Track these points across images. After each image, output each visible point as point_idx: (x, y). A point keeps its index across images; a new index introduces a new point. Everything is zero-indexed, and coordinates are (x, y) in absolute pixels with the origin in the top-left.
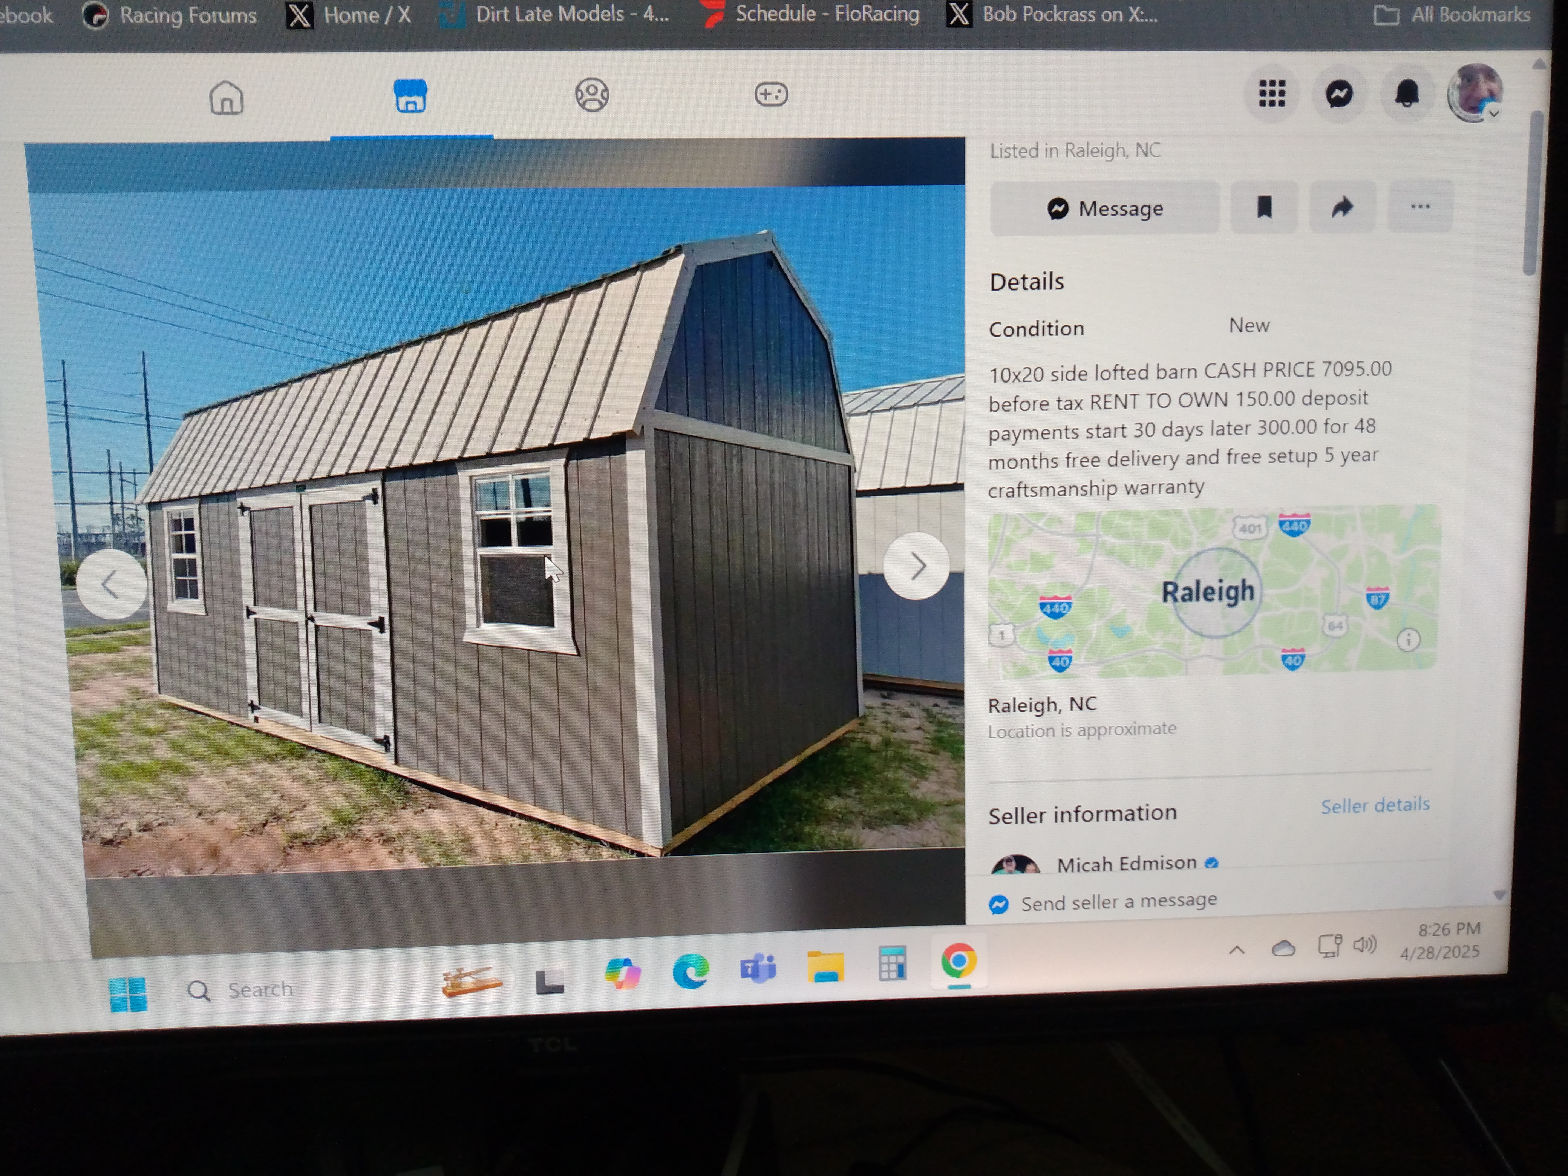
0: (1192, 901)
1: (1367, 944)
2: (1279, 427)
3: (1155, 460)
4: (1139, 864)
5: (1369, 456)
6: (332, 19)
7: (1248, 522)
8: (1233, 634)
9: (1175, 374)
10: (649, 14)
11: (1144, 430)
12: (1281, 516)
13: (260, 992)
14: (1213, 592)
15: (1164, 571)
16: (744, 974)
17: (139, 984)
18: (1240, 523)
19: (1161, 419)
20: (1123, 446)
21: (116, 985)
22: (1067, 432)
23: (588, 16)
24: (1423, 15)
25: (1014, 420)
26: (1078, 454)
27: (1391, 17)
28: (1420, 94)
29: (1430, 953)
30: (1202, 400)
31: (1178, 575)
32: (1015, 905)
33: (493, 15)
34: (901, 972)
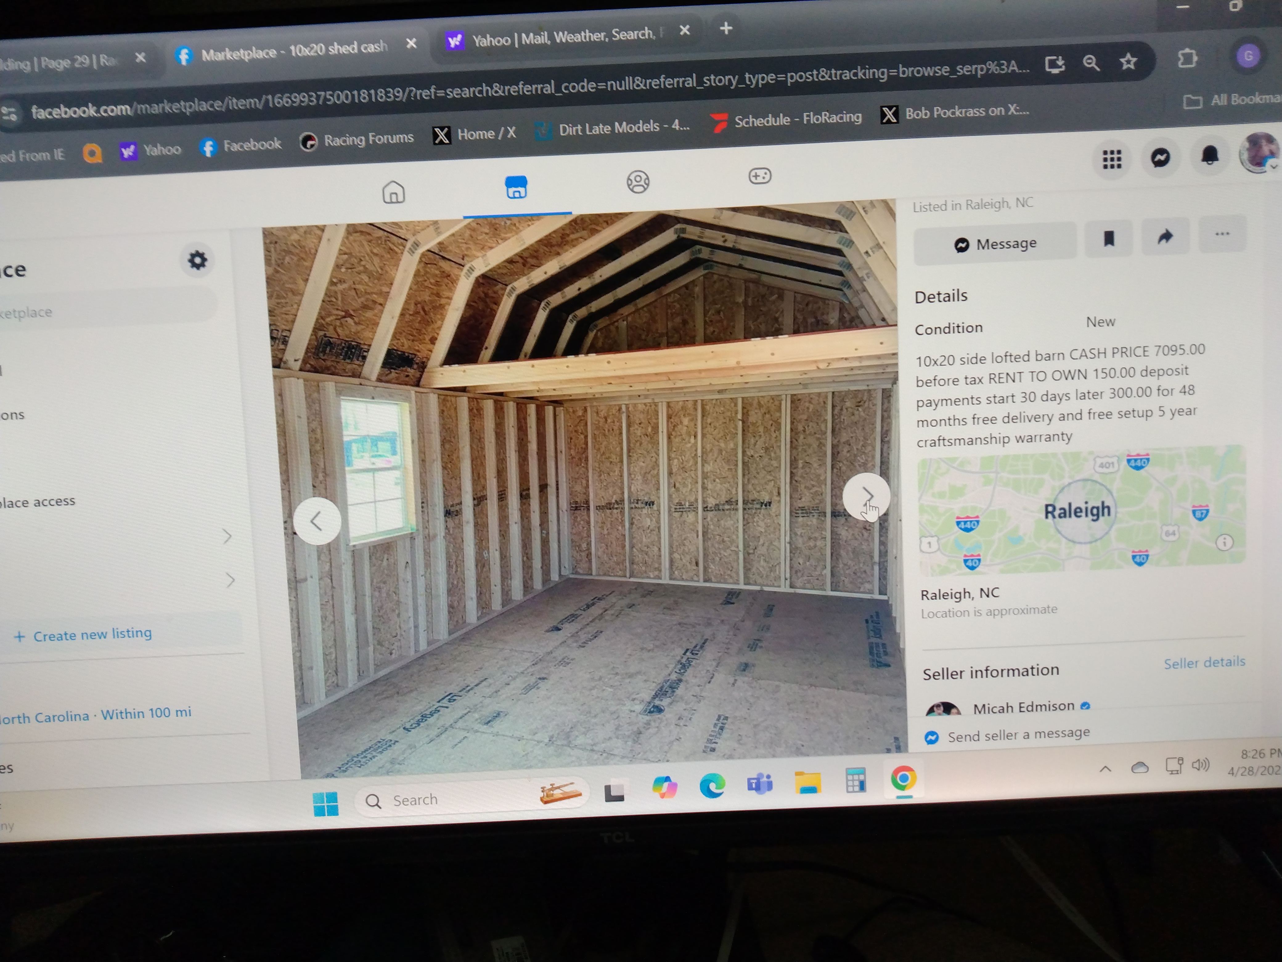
0: (1072, 733)
1: (1202, 765)
2: (1125, 393)
3: (1036, 418)
4: (1033, 708)
5: (1190, 412)
6: (463, 137)
7: (1105, 460)
8: (1096, 541)
9: (1049, 357)
10: (676, 125)
11: (1028, 397)
12: (1128, 456)
13: (415, 801)
14: (1081, 511)
15: (1046, 496)
16: (750, 788)
17: (333, 797)
18: (1099, 461)
19: (1040, 388)
20: (1013, 409)
21: (318, 797)
22: (973, 400)
23: (635, 128)
24: (1219, 100)
25: (935, 393)
26: (981, 415)
27: (1197, 103)
28: (1220, 155)
29: (1251, 771)
30: (1069, 375)
31: (1056, 499)
32: (944, 738)
33: (571, 130)
34: (862, 786)
